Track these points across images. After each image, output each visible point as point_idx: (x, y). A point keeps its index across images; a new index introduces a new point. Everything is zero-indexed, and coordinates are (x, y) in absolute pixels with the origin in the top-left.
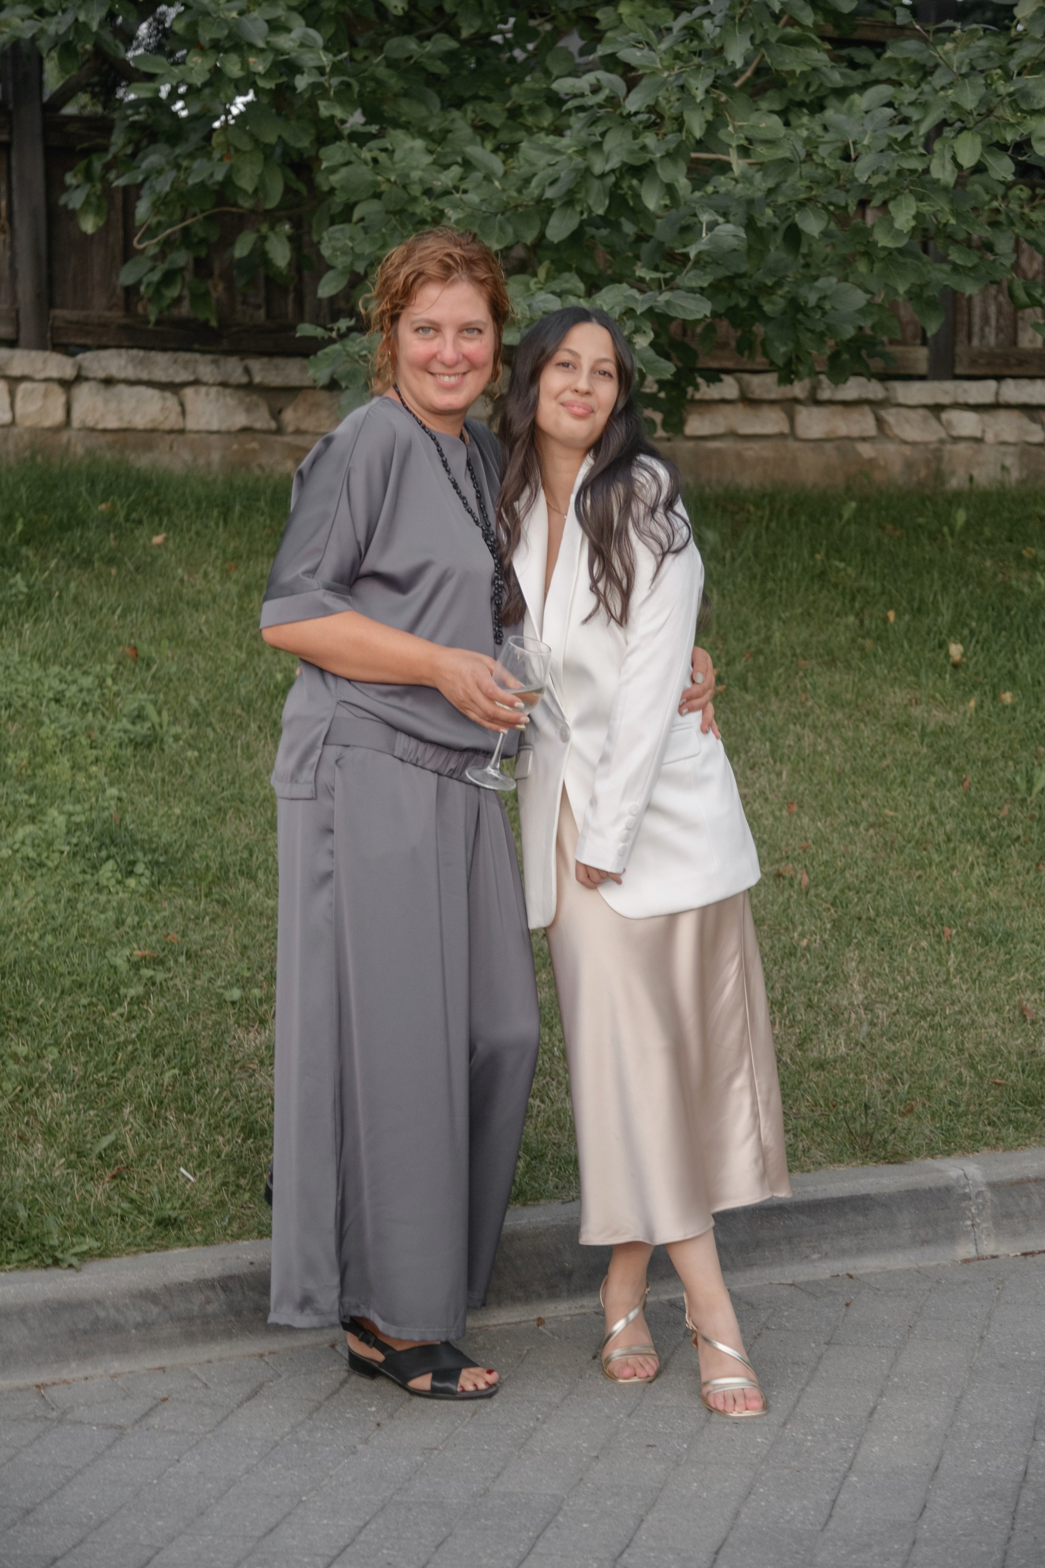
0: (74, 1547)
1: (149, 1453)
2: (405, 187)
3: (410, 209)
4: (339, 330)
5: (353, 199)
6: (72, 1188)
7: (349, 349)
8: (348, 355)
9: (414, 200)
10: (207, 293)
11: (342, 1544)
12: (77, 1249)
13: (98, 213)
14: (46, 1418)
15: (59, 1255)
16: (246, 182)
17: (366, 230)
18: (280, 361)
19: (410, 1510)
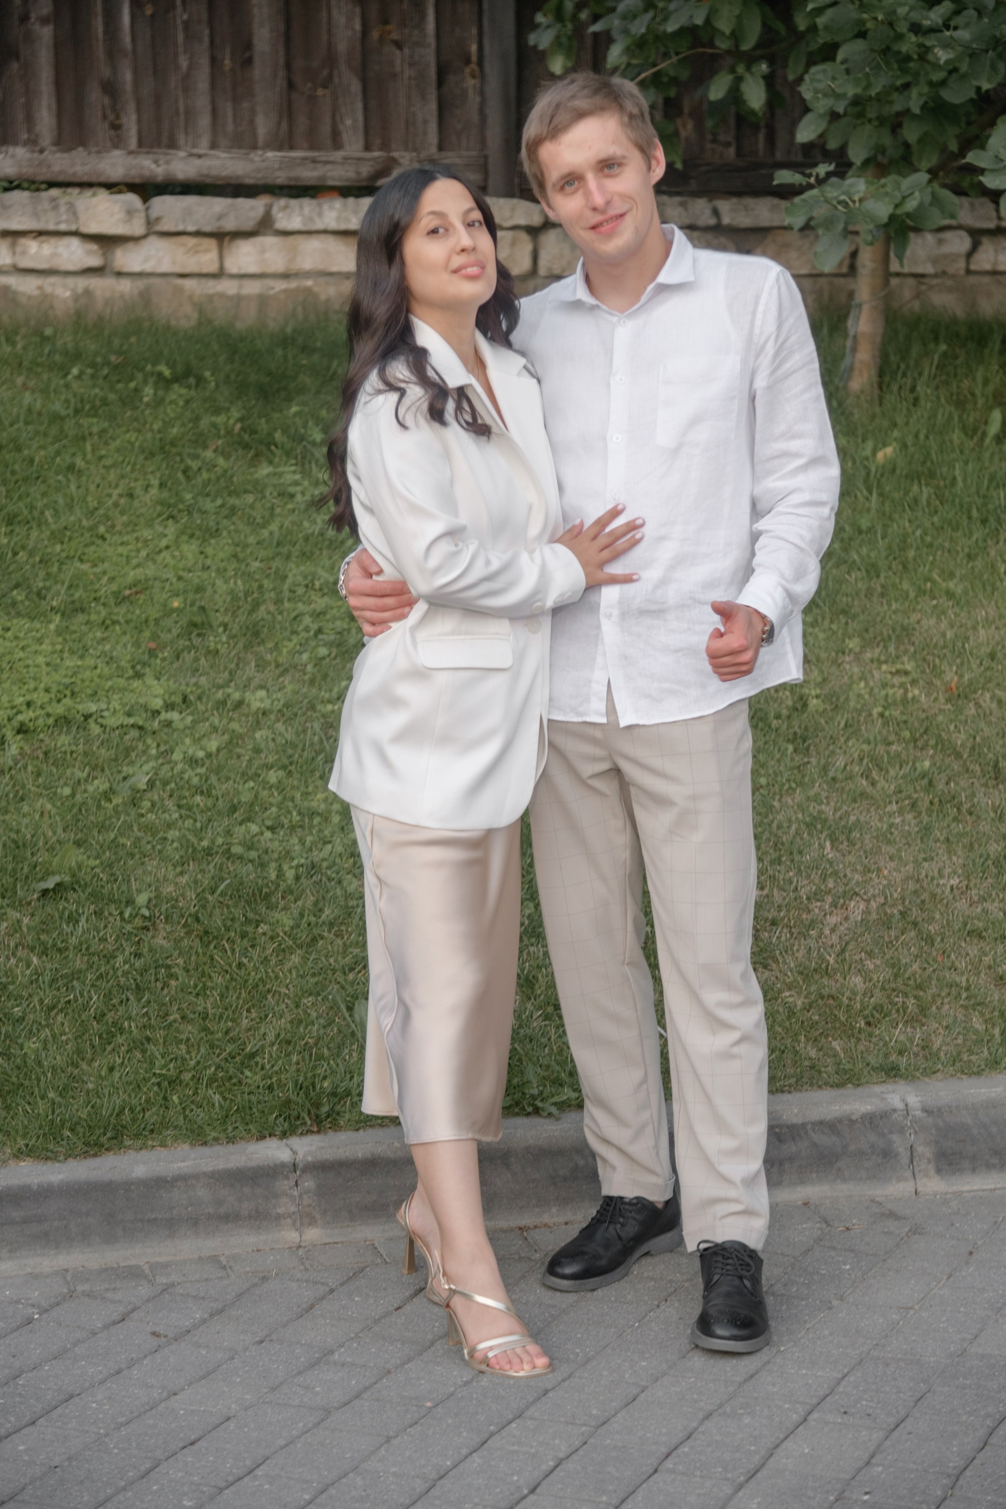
0: (564, 1380)
1: (629, 1297)
2: (891, 24)
3: (895, 48)
4: (817, 176)
5: (837, 39)
6: (549, 1039)
7: (829, 195)
8: (827, 201)
9: (900, 37)
10: (676, 134)
11: (821, 1393)
12: (556, 1099)
13: (568, 56)
14: (530, 1259)
15: (540, 1104)
16: (724, 25)
17: (848, 72)
18: (749, 201)
19: (888, 1365)
